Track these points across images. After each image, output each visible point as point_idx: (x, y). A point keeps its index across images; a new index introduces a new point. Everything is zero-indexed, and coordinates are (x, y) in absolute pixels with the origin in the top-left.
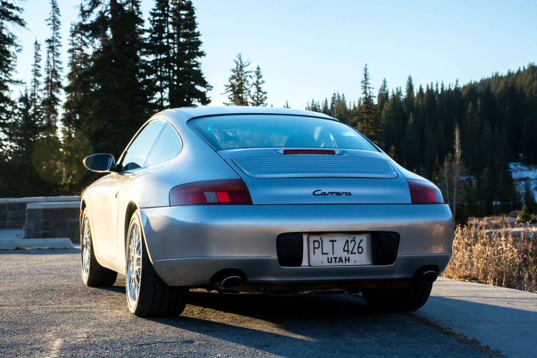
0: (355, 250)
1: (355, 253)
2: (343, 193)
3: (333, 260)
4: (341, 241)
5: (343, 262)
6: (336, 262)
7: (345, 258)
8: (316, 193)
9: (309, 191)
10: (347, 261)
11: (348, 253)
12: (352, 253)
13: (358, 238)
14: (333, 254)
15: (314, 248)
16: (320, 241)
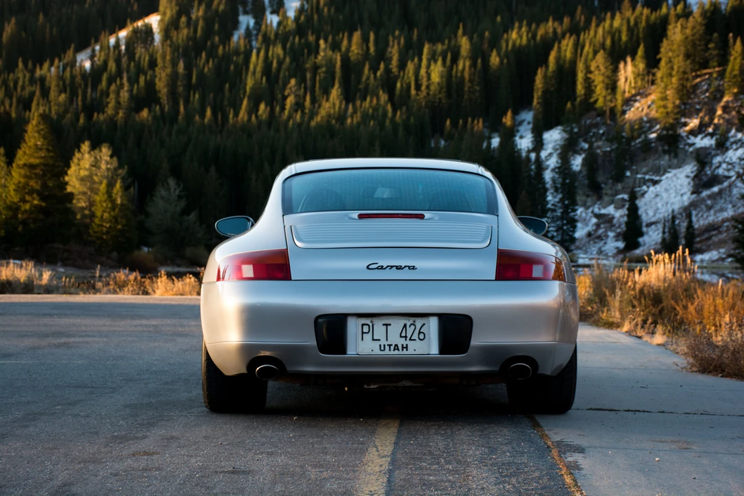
0: (415, 336)
1: (415, 340)
2: (406, 266)
3: (387, 348)
5: (399, 350)
6: (390, 350)
7: (403, 345)
8: (370, 267)
9: (360, 264)
10: (405, 349)
11: (406, 340)
12: (410, 339)
14: (387, 340)
16: (371, 325)
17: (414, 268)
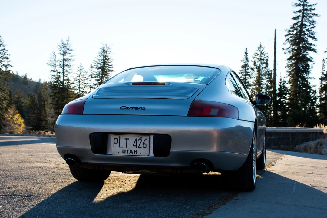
0: (141, 146)
1: (141, 148)
2: (140, 108)
3: (126, 151)
4: (132, 139)
5: (132, 153)
6: (128, 153)
7: (134, 150)
8: (122, 108)
10: (135, 153)
11: (136, 148)
12: (139, 147)
13: (144, 138)
14: (126, 147)
15: (114, 143)
16: (119, 139)
17: (144, 109)
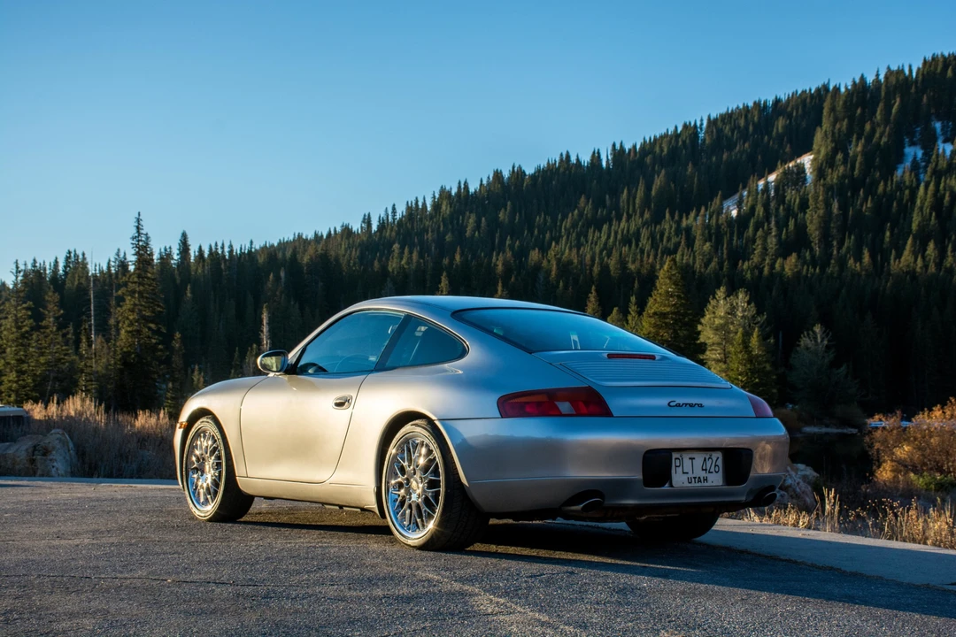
0: (712, 470)
1: (712, 473)
2: (696, 404)
3: (693, 480)
5: (701, 482)
6: (695, 483)
7: (704, 478)
8: (670, 404)
9: (663, 402)
10: (706, 482)
11: (706, 472)
12: (709, 472)
13: (714, 455)
15: (676, 466)
16: (681, 459)
